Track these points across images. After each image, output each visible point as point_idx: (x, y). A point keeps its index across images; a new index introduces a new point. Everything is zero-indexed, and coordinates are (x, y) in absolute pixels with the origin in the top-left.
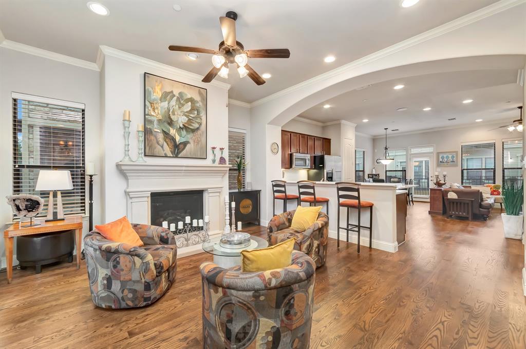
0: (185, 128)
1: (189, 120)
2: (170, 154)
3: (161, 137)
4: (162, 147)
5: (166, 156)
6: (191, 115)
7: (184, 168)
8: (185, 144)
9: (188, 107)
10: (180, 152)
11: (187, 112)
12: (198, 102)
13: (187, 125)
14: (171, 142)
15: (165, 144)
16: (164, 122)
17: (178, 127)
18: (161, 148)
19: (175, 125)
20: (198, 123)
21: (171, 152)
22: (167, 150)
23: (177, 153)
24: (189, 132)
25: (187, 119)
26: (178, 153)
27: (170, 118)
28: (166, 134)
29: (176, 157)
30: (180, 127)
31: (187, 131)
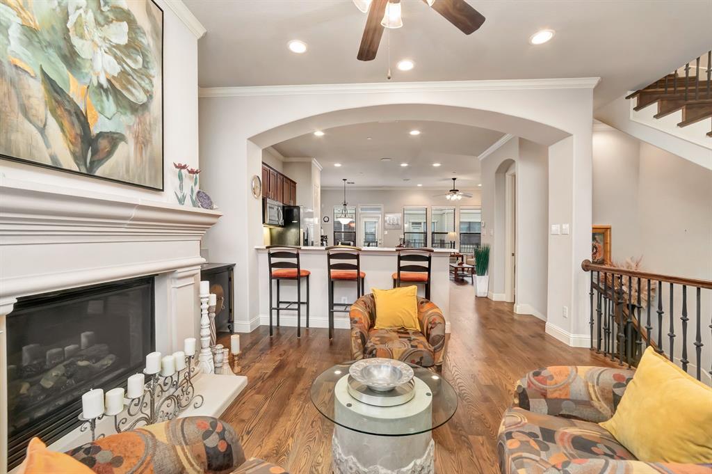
0: (111, 90)
1: (124, 73)
2: (68, 162)
3: (36, 92)
4: (42, 130)
5: (56, 168)
6: (128, 61)
7: (134, 213)
8: (114, 139)
9: (119, 33)
10: (101, 161)
11: (117, 46)
12: (144, 33)
13: (118, 86)
14: (73, 124)
15: (53, 125)
16: (49, 45)
17: (95, 84)
18: (39, 136)
19: (85, 71)
20: (146, 91)
21: (74, 154)
22: (60, 146)
23: (92, 163)
24: (124, 107)
25: (118, 69)
26: (95, 163)
27: (67, 39)
28: (54, 90)
29: (90, 174)
30: (100, 86)
31: (118, 104)
